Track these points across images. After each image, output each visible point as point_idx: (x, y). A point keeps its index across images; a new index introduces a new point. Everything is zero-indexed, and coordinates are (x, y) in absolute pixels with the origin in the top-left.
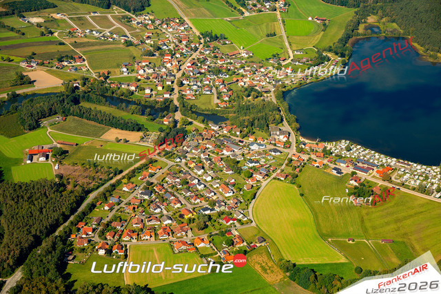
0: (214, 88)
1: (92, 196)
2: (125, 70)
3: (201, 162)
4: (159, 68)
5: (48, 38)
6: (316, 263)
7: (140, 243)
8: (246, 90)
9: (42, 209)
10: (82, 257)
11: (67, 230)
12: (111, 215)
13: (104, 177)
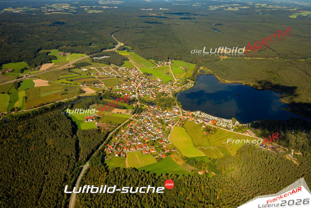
0: (150, 93)
1: (111, 134)
2: (117, 87)
3: (149, 120)
4: (130, 86)
5: (89, 76)
6: (194, 156)
7: (130, 151)
8: (162, 93)
9: (93, 139)
10: (110, 157)
11: (103, 147)
12: (118, 141)
13: (114, 127)
